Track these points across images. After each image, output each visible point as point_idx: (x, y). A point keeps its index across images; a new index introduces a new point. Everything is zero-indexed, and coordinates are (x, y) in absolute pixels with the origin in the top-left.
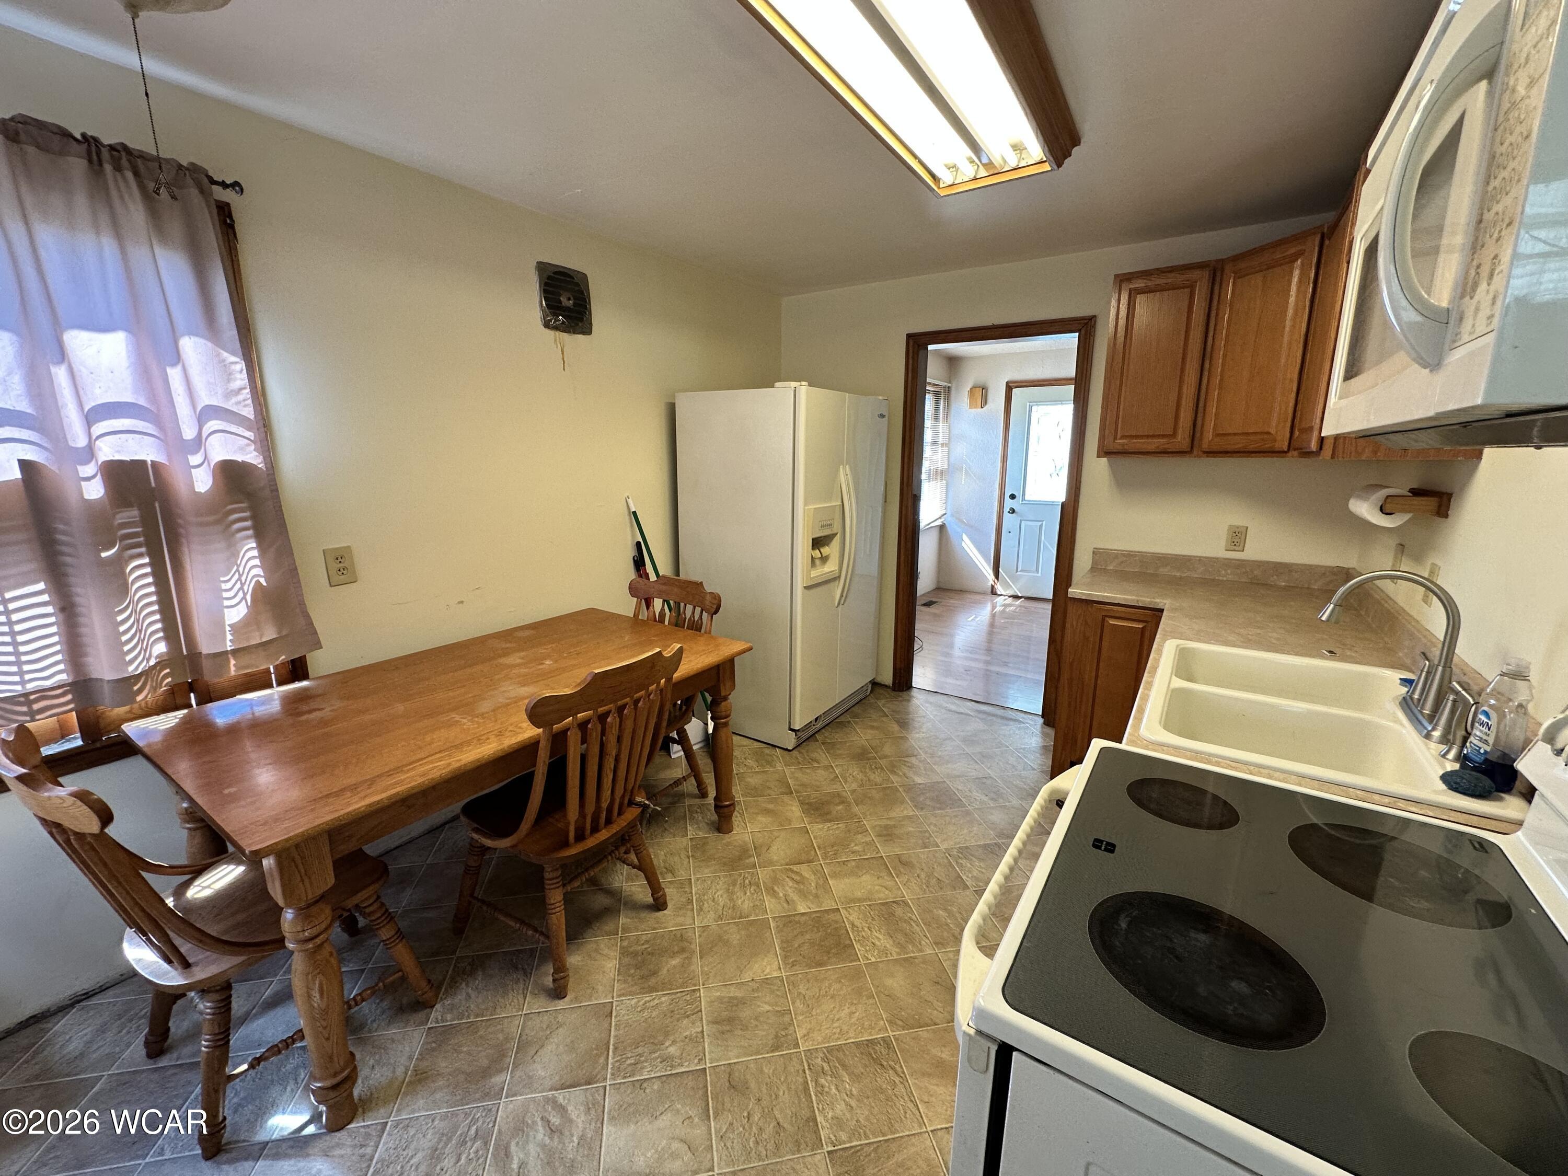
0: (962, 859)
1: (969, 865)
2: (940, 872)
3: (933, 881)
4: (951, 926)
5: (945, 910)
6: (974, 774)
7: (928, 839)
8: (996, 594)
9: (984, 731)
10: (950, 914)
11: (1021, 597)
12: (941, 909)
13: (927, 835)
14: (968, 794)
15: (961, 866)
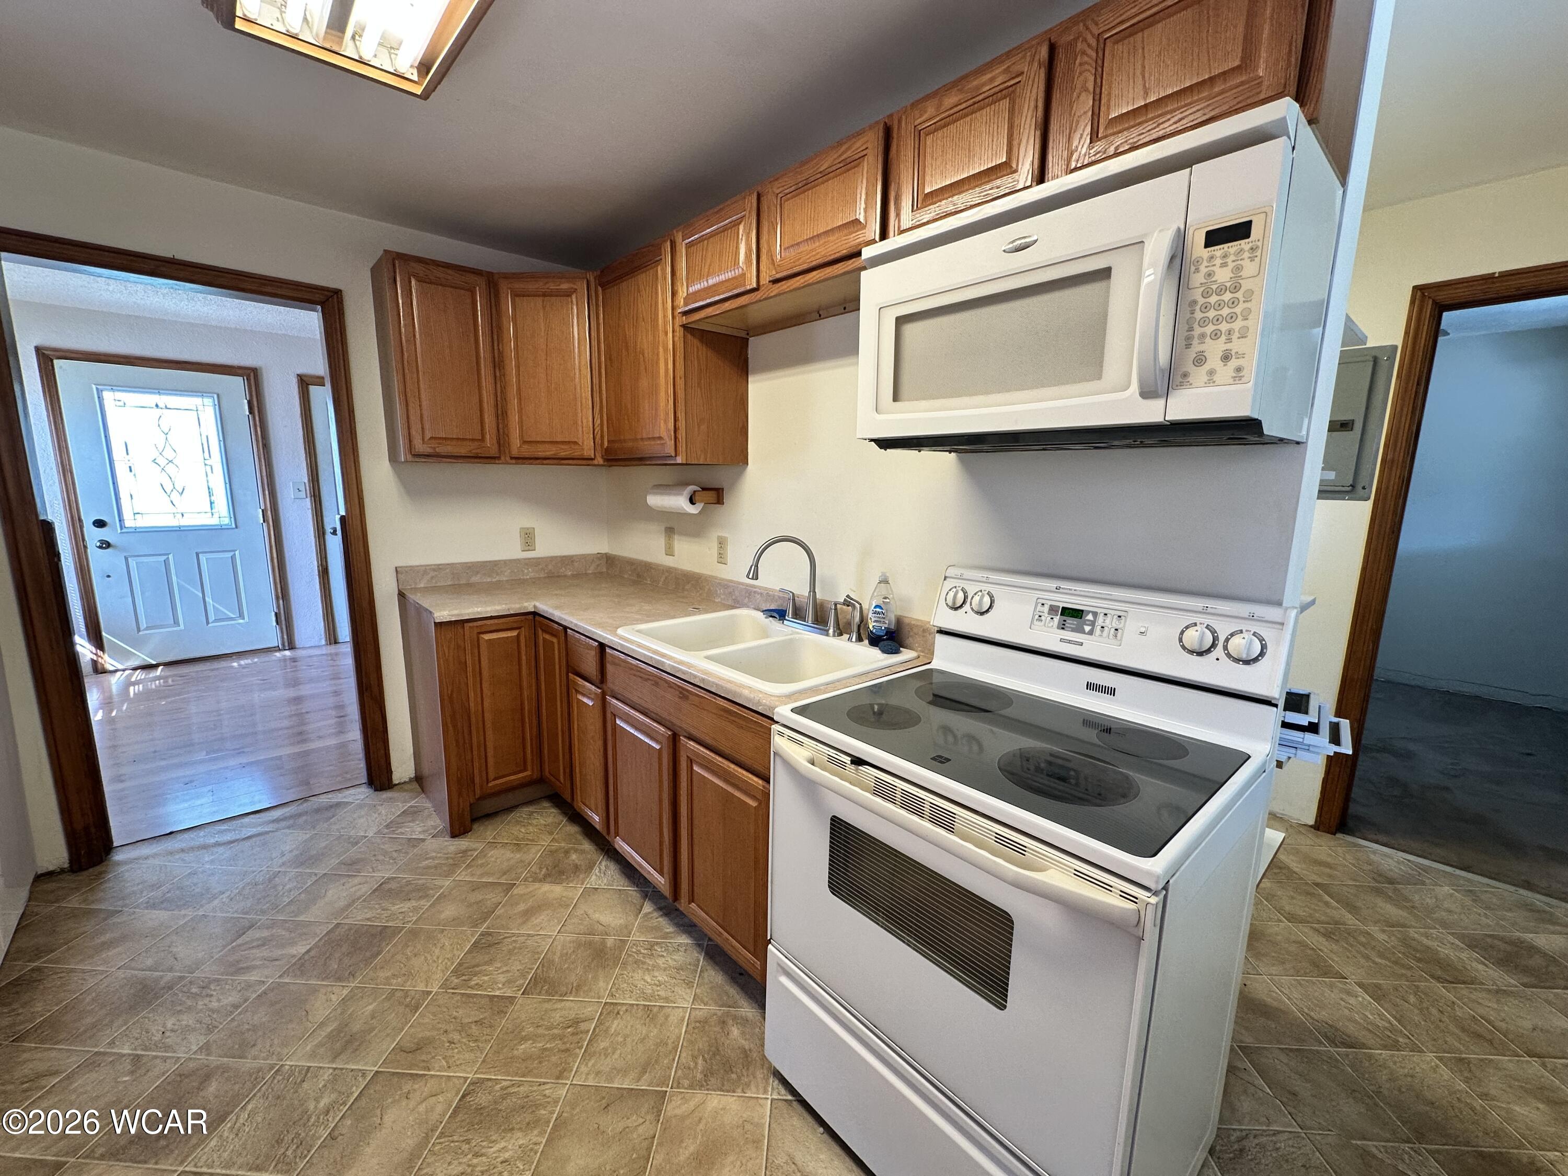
0: (470, 980)
1: (486, 978)
2: (468, 1015)
3: (474, 1029)
4: (548, 1046)
5: (524, 1039)
6: (365, 889)
7: (406, 997)
8: (105, 671)
9: (311, 838)
10: (534, 1038)
11: (155, 666)
12: (520, 1043)
13: (398, 994)
14: (386, 914)
15: (479, 986)
